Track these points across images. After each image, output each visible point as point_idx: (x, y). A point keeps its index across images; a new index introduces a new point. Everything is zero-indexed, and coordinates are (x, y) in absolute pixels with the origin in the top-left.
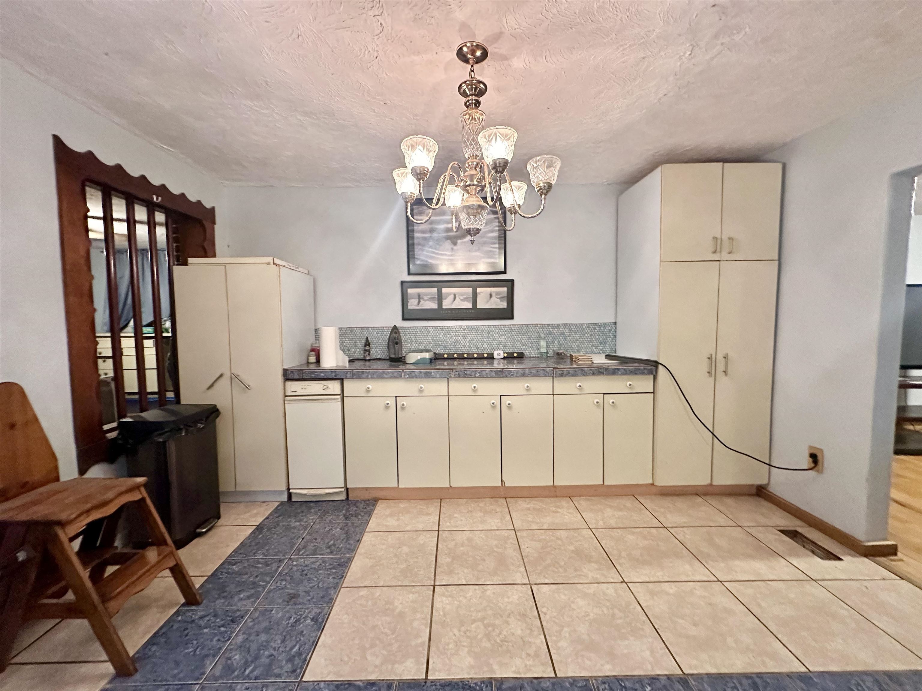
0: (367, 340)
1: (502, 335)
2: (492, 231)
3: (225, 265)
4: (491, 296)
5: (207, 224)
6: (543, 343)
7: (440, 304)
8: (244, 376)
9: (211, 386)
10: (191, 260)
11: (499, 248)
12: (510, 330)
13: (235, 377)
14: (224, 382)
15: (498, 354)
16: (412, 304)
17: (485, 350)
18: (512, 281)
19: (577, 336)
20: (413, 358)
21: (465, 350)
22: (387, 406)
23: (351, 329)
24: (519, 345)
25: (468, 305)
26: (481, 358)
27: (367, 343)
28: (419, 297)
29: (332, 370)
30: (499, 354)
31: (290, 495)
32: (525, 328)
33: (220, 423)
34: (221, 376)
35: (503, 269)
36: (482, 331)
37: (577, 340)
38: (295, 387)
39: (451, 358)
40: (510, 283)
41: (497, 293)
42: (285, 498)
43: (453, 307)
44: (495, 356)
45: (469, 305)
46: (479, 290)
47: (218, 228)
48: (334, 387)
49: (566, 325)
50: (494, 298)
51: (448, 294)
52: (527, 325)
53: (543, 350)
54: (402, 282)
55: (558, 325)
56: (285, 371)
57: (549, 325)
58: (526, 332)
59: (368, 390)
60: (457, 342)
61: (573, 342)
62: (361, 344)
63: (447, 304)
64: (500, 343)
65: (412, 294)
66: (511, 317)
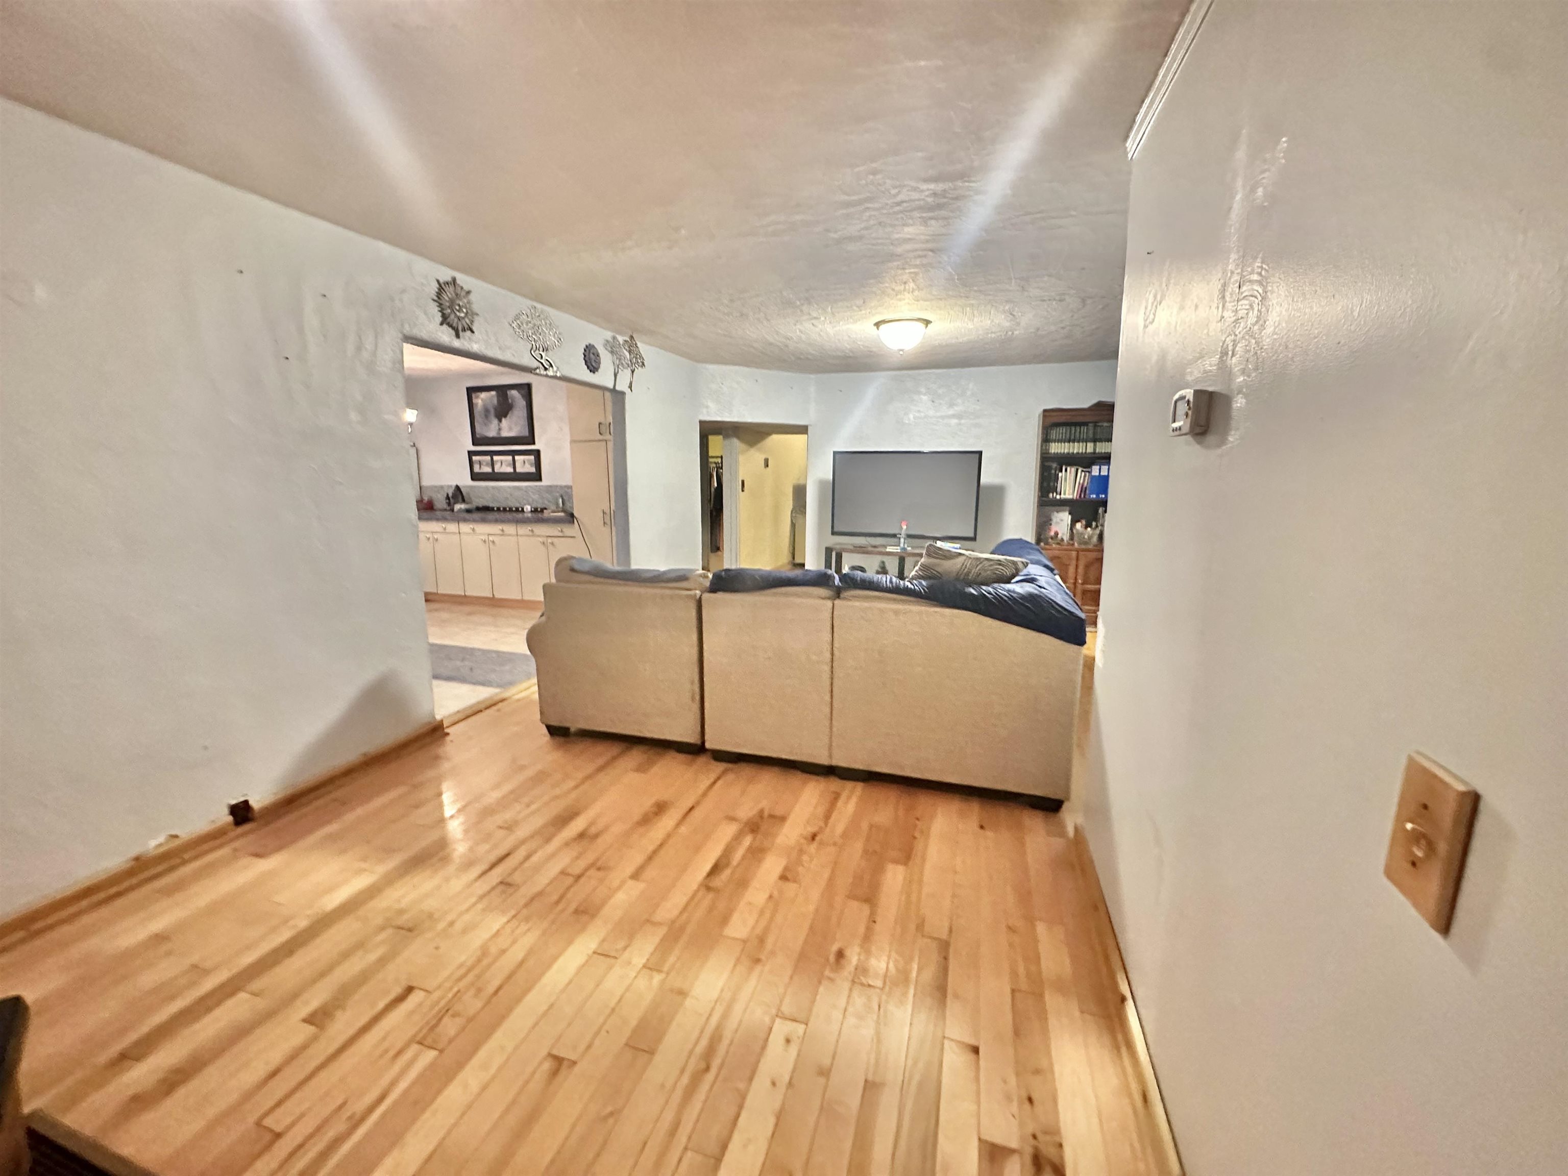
0: (448, 495)
1: (533, 494)
4: (525, 462)
6: (559, 500)
7: (493, 468)
12: (539, 490)
15: (528, 508)
16: (477, 469)
18: (538, 451)
24: (543, 501)
26: (516, 511)
27: (447, 497)
28: (480, 463)
32: (550, 489)
35: (532, 441)
36: (519, 490)
40: (536, 453)
41: (528, 460)
43: (502, 471)
44: (525, 510)
45: (511, 470)
46: (516, 458)
50: (527, 464)
51: (497, 461)
52: (551, 487)
54: (469, 452)
57: (564, 486)
58: (550, 492)
60: (507, 498)
62: (444, 498)
63: (498, 469)
64: (530, 500)
65: (476, 461)
66: (540, 479)
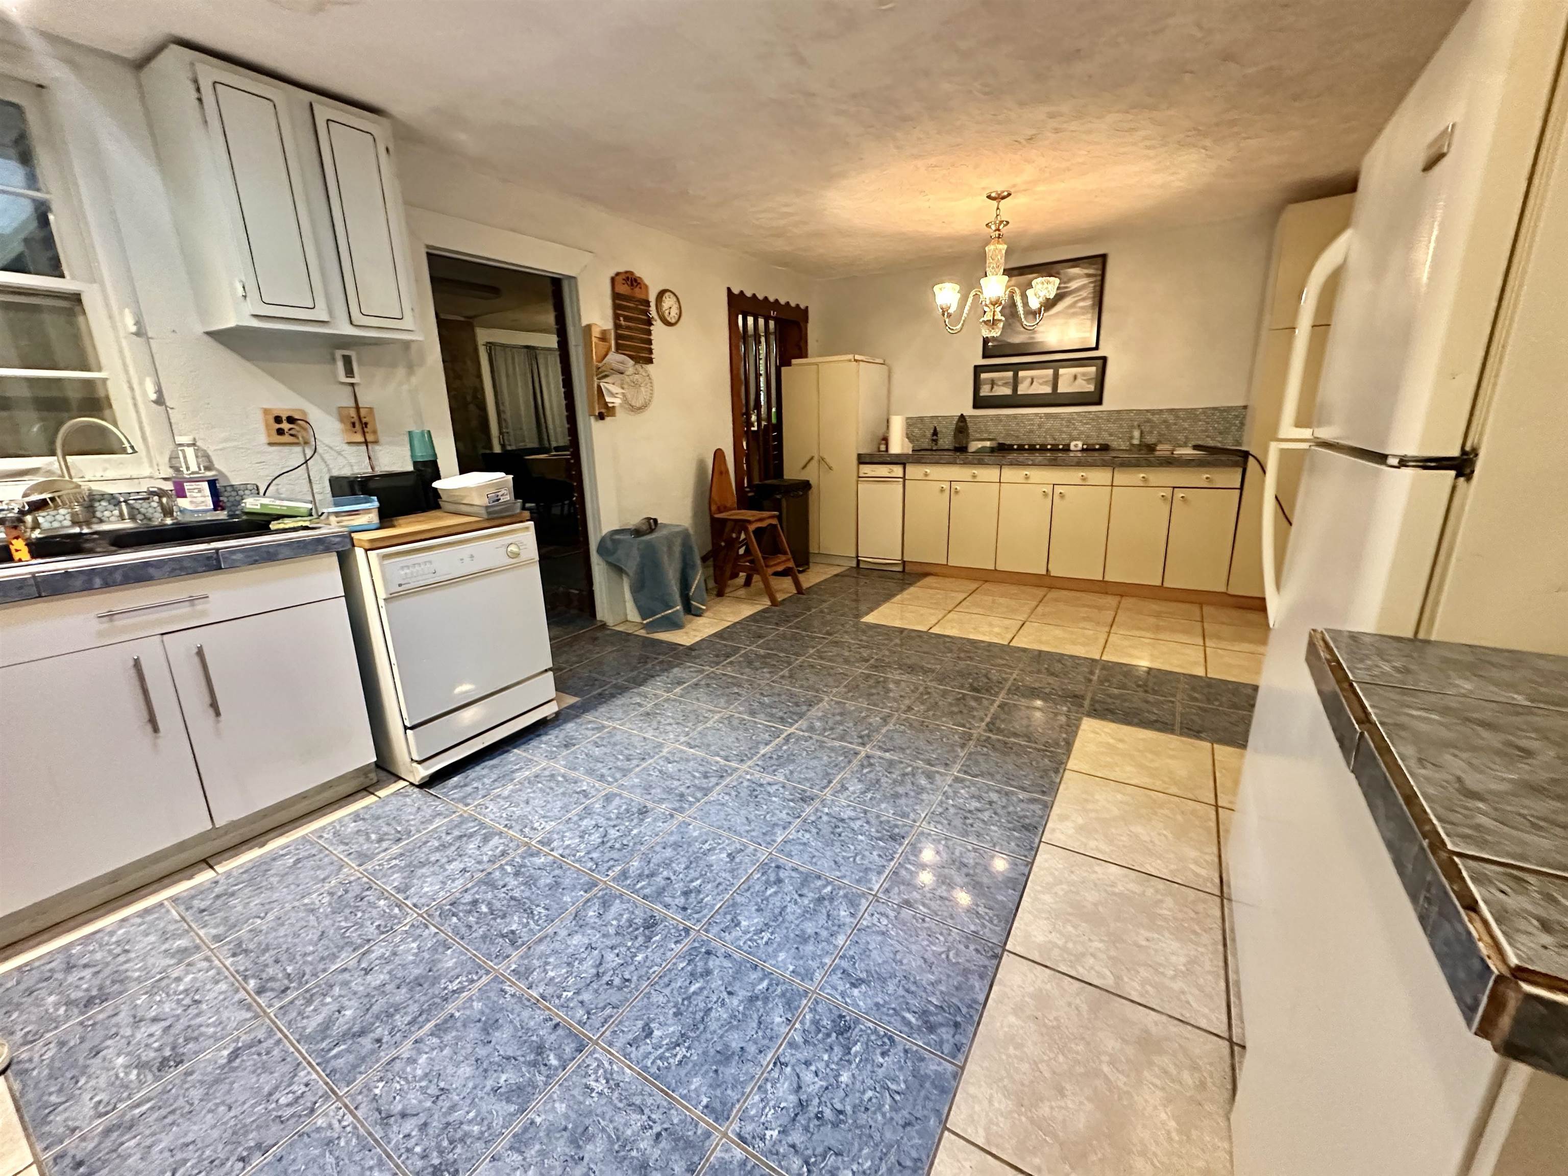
0: (935, 429)
1: (1087, 424)
2: (1084, 299)
3: (817, 364)
4: (1075, 377)
5: (802, 324)
6: (1136, 434)
7: (1015, 389)
8: (828, 460)
9: (804, 467)
10: (794, 361)
11: (1092, 320)
12: (1097, 417)
13: (822, 459)
14: (814, 463)
16: (985, 391)
17: (1062, 439)
18: (1104, 359)
19: (1186, 425)
20: (974, 446)
21: (1039, 441)
22: (942, 490)
23: (921, 419)
24: (1105, 435)
25: (1048, 390)
26: (1055, 449)
27: (935, 433)
28: (993, 383)
29: (897, 455)
30: (1076, 446)
31: (858, 561)
32: (1116, 415)
33: (813, 495)
34: (812, 458)
35: (1094, 345)
36: (1062, 419)
37: (1185, 429)
38: (867, 470)
39: (1021, 448)
40: (1100, 362)
41: (1084, 374)
42: (854, 564)
43: (1030, 392)
44: (1072, 448)
46: (1061, 371)
47: (810, 326)
48: (898, 471)
49: (1172, 410)
50: (1080, 381)
51: (1025, 378)
52: (1118, 412)
53: (1136, 442)
54: (976, 367)
55: (1161, 411)
56: (859, 456)
57: (1147, 411)
58: (1116, 420)
59: (926, 474)
60: (1031, 431)
61: (1179, 432)
62: (929, 434)
63: (1022, 389)
64: (1082, 433)
65: (986, 379)
66: (1100, 402)
